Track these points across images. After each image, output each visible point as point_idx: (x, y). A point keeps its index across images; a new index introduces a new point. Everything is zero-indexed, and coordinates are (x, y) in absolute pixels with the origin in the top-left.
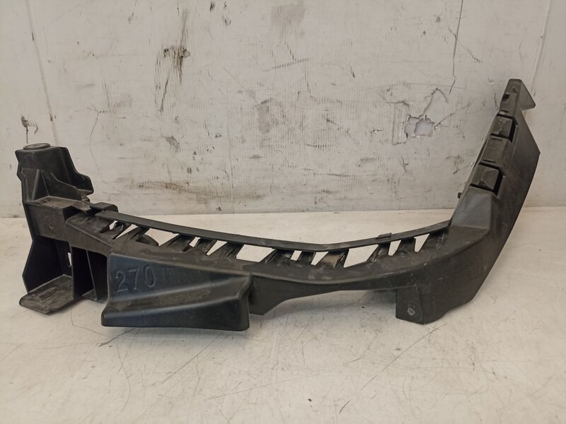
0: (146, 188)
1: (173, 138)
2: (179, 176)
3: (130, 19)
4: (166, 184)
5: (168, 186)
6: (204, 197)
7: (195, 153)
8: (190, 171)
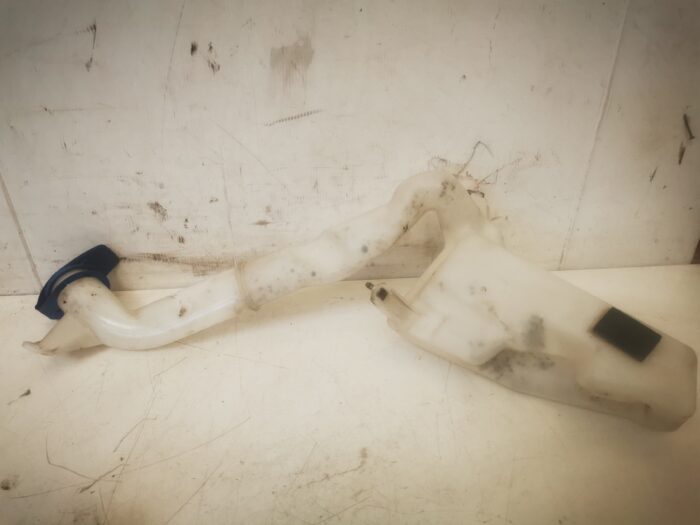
0: (130, 260)
1: (157, 204)
2: (170, 247)
3: (88, 66)
4: (154, 255)
5: (156, 257)
6: (203, 268)
7: (186, 220)
8: (181, 240)
